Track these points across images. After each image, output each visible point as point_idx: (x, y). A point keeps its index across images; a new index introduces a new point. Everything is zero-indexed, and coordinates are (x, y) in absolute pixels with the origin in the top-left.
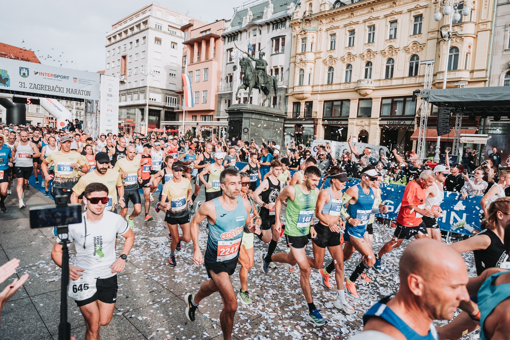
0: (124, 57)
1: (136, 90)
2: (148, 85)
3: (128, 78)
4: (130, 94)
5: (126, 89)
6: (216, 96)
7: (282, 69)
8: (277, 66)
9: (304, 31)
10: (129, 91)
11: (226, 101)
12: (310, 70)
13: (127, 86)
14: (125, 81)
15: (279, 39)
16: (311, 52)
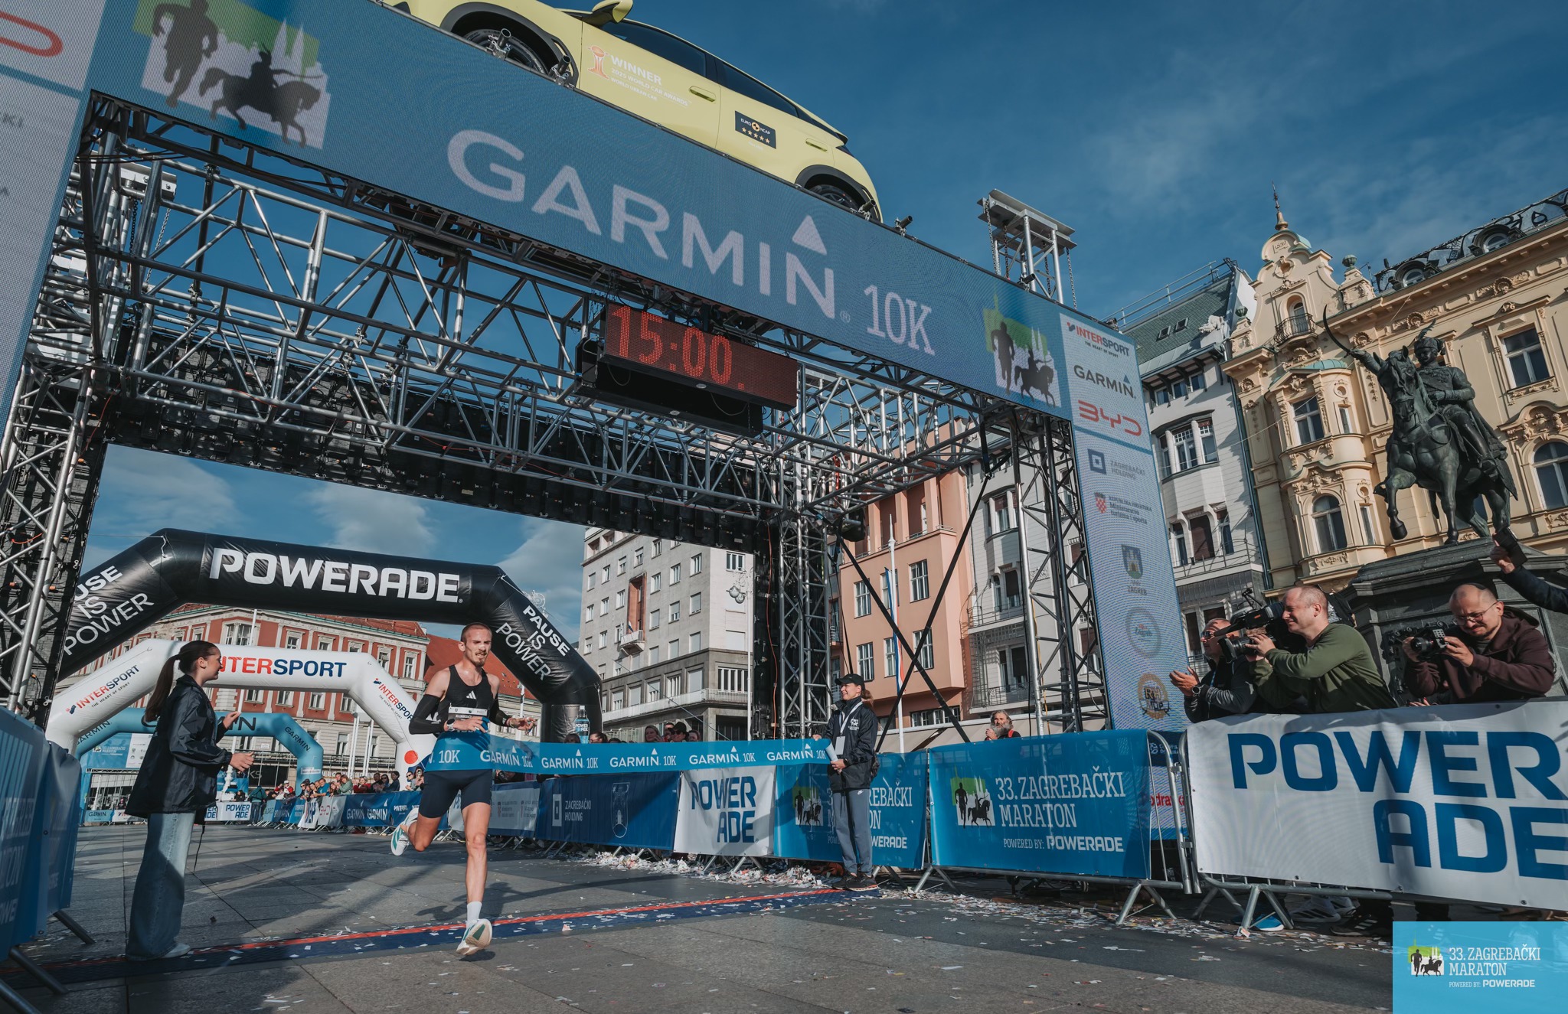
0: (638, 582)
1: (676, 666)
2: (712, 645)
3: (648, 635)
4: (657, 678)
5: (642, 666)
6: (963, 642)
7: (1223, 514)
8: (1201, 509)
9: (1303, 376)
10: (652, 673)
11: (1003, 655)
12: (1362, 495)
13: (646, 658)
14: (641, 645)
15: (1190, 427)
16: (1347, 434)
